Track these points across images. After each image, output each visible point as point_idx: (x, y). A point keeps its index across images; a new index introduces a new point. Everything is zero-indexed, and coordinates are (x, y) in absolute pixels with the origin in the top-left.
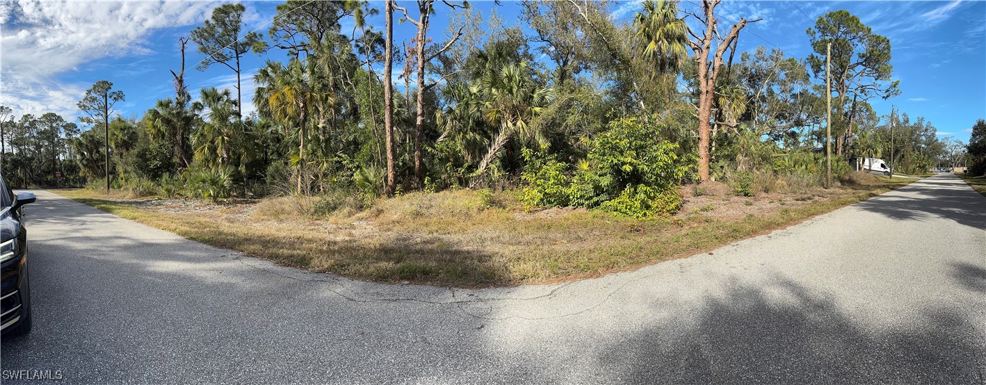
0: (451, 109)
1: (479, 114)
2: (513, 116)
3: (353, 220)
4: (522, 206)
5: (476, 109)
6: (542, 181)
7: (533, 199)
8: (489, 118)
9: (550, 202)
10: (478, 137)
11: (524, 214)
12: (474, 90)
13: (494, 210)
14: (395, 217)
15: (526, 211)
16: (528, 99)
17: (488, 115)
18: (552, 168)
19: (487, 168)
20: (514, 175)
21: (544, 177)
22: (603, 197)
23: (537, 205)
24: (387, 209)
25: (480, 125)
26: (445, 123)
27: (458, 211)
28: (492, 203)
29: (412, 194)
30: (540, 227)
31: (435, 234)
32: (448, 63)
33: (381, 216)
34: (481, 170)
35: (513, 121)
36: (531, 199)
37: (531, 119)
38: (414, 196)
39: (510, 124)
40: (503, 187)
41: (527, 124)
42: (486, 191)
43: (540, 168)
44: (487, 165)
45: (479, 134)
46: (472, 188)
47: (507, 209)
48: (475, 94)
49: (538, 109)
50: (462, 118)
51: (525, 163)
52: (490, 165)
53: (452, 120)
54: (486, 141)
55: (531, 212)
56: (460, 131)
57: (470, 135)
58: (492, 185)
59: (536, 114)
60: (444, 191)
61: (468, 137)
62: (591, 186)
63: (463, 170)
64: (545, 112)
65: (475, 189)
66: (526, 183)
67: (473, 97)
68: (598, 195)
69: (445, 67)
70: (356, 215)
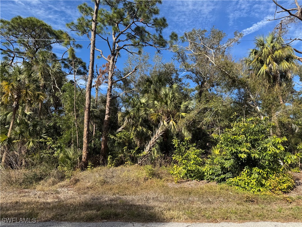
0: (128, 111)
1: (146, 115)
2: (168, 118)
3: (56, 187)
4: (173, 178)
5: (144, 112)
6: (186, 161)
7: (180, 173)
8: (152, 118)
9: (191, 176)
10: (145, 130)
11: (174, 183)
12: (143, 101)
13: (155, 180)
14: (88, 184)
15: (175, 181)
16: (177, 108)
17: (151, 117)
18: (193, 152)
19: (150, 150)
20: (168, 155)
21: (187, 159)
22: (228, 175)
23: (183, 178)
24: (82, 179)
25: (146, 123)
26: (123, 120)
27: (132, 179)
28: (153, 175)
29: (99, 168)
30: (184, 192)
31: (117, 195)
32: (126, 82)
33: (78, 183)
34: (146, 152)
35: (168, 120)
36: (178, 173)
37: (179, 120)
38: (101, 169)
39: (165, 123)
40: (160, 164)
41: (176, 123)
42: (149, 167)
43: (185, 152)
44: (150, 148)
45: (145, 127)
46: (139, 164)
47: (163, 180)
48: (143, 103)
49: (183, 114)
50: (134, 117)
51: (175, 149)
52: (153, 149)
53: (128, 119)
54: (150, 132)
55: (178, 182)
56: (133, 125)
57: (140, 128)
58: (153, 162)
59: (183, 117)
60: (121, 166)
61: (138, 129)
62: (219, 167)
63: (134, 151)
64: (188, 116)
65: (141, 165)
66: (176, 162)
67: (142, 105)
68: (224, 173)
69: (125, 84)
70: (59, 184)
